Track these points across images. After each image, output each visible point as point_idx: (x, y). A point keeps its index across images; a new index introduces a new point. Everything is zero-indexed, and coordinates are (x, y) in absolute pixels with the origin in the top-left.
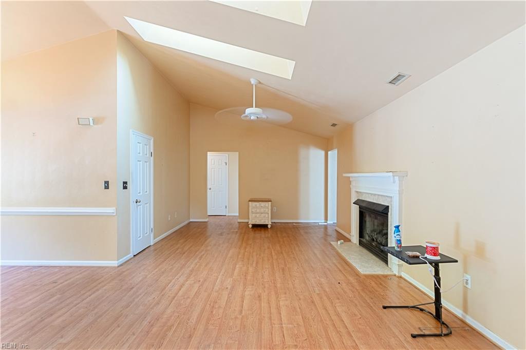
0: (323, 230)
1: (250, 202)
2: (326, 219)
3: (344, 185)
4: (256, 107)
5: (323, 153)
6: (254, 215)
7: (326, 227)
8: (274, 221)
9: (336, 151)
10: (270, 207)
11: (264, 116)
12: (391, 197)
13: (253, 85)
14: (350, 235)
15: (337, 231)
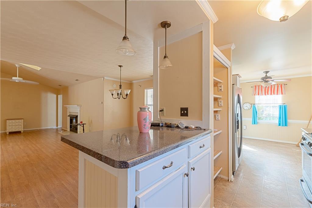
0: (55, 130)
1: (7, 121)
2: (57, 126)
3: (65, 110)
4: (19, 77)
5: (55, 96)
8: (25, 130)
9: (62, 96)
10: (22, 122)
11: (24, 81)
12: (78, 113)
13: (17, 67)
14: (67, 129)
15: (62, 129)
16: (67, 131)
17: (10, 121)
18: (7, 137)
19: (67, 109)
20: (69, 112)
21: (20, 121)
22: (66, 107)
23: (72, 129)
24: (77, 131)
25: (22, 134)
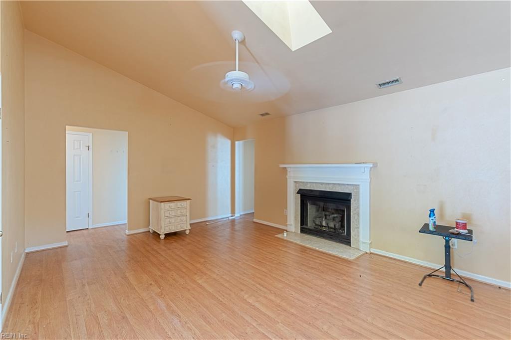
1: (162, 204)
2: (233, 212)
5: (229, 142)
6: (167, 221)
7: (233, 221)
10: (188, 208)
13: (235, 41)
17: (168, 205)
19: (286, 173)
20: (299, 182)
21: (184, 203)
22: (285, 168)
23: (307, 227)
25: (187, 237)
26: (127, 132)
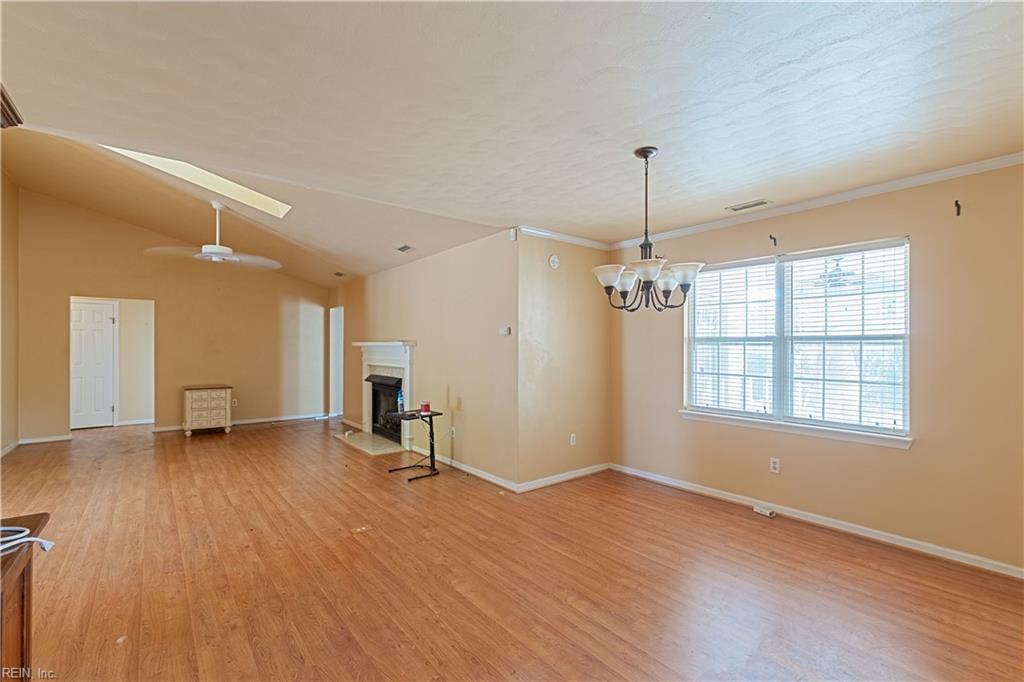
0: (322, 425)
1: (188, 393)
2: (327, 410)
3: (353, 357)
5: (321, 310)
6: (196, 414)
7: (326, 422)
8: (237, 422)
9: (341, 310)
10: (229, 398)
12: (403, 369)
13: (215, 210)
14: (361, 424)
15: (343, 424)
16: (361, 431)
17: (196, 394)
18: (188, 448)
19: (361, 354)
20: (370, 366)
21: (222, 393)
22: (360, 347)
23: (378, 425)
24: (400, 437)
25: (227, 437)
26: (153, 302)
